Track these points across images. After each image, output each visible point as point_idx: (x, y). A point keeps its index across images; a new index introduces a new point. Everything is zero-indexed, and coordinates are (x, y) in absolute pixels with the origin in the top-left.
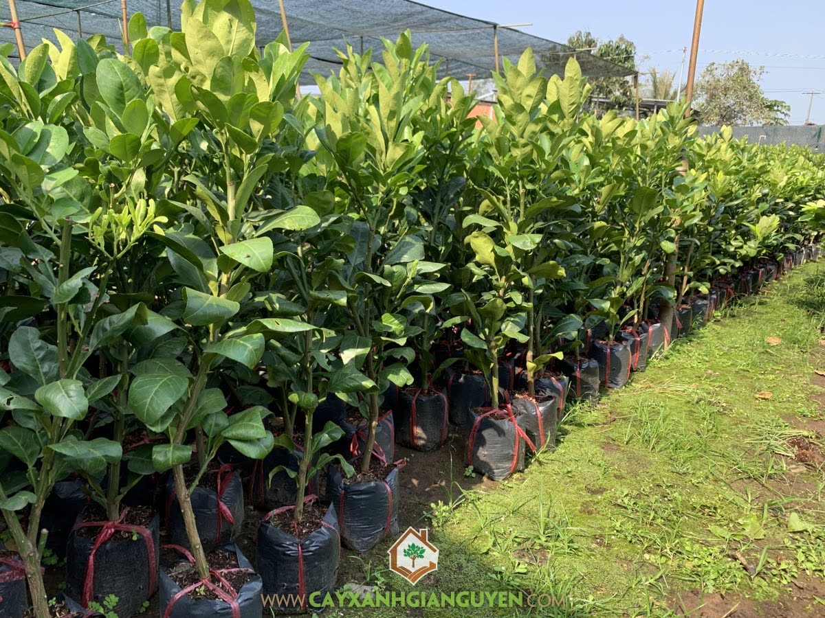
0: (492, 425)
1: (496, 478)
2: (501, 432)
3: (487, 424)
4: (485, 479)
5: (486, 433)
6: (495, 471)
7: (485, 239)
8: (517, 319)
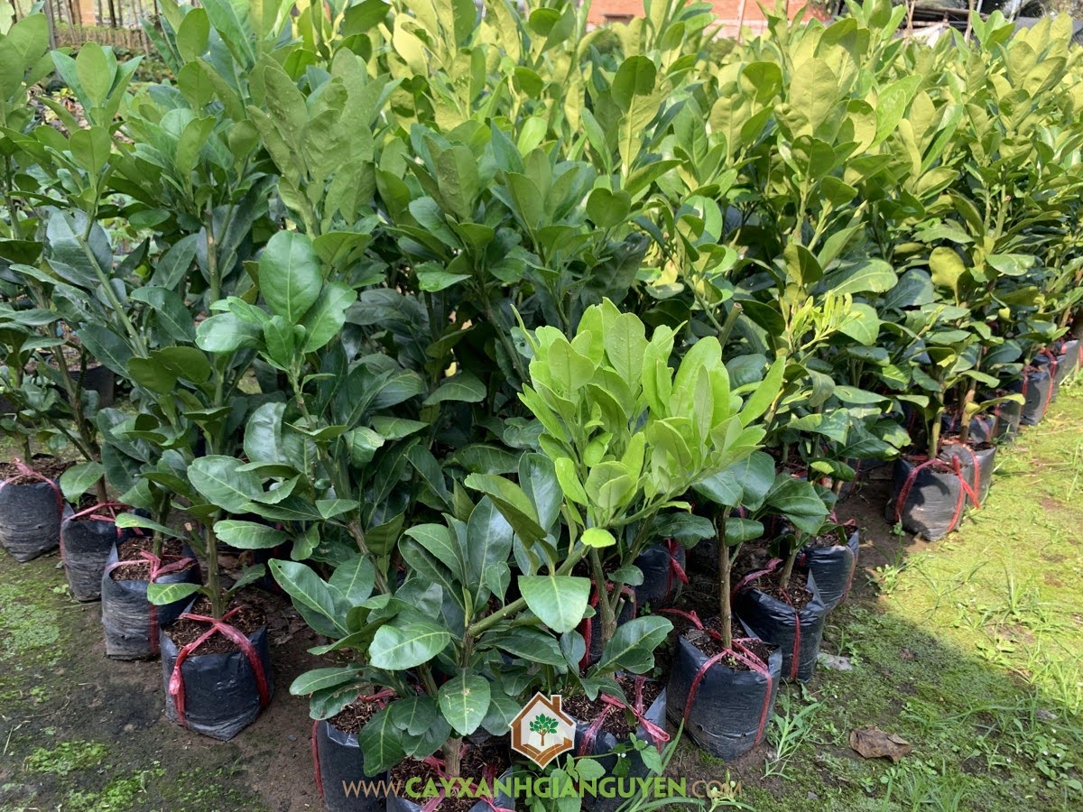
0: (934, 481)
1: (932, 539)
2: (945, 489)
3: (926, 478)
4: (917, 539)
5: (925, 491)
6: (930, 530)
7: (949, 257)
8: (968, 353)
